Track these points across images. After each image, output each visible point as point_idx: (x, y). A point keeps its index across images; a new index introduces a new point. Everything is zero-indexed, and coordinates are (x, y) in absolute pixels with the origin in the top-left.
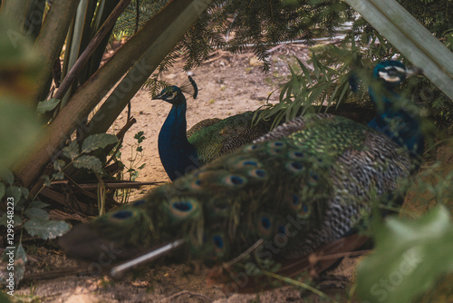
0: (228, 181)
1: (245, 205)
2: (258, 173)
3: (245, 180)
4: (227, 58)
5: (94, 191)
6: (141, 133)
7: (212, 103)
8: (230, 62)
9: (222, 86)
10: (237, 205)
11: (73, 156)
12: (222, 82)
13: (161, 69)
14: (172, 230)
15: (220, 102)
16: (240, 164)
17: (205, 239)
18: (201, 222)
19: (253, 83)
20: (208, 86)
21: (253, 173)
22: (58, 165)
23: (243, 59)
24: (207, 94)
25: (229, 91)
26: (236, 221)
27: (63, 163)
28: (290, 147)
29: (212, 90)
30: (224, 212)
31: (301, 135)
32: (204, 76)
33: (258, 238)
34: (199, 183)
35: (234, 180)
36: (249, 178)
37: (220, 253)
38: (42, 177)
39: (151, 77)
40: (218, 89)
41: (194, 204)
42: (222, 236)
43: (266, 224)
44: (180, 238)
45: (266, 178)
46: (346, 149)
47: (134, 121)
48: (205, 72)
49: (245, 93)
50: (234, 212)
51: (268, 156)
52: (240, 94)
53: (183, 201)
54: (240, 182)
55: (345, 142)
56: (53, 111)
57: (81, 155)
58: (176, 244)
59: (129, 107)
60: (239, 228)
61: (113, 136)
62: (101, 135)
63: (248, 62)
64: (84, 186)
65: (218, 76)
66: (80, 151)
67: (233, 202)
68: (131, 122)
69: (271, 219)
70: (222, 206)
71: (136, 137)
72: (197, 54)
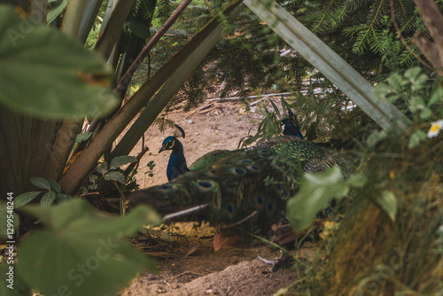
0: (233, 171)
1: (246, 187)
2: (253, 167)
3: (245, 171)
4: (221, 108)
5: (118, 203)
6: (152, 162)
7: (208, 145)
8: (223, 112)
9: (217, 131)
10: (242, 186)
11: (104, 172)
12: (216, 128)
13: (167, 111)
14: (199, 198)
15: (215, 144)
16: (240, 162)
17: (222, 206)
18: (219, 194)
19: (242, 128)
20: (205, 132)
21: (249, 167)
22: (93, 179)
23: (234, 109)
24: (204, 138)
25: (223, 135)
26: (241, 197)
27: (96, 177)
28: (273, 153)
29: (209, 135)
30: (233, 190)
31: (279, 147)
32: (202, 123)
33: (254, 210)
34: (213, 172)
35: (237, 171)
36: (247, 170)
37: (231, 216)
38: (81, 188)
39: (159, 116)
40: (213, 134)
41: (213, 184)
42: (232, 205)
43: (260, 201)
44: (205, 203)
45: (259, 171)
46: (311, 158)
47: (147, 149)
48: (202, 120)
49: (235, 136)
50: (239, 191)
51: (258, 158)
52: (231, 138)
53: (205, 181)
54: (242, 172)
55: (310, 153)
56: (87, 141)
57: (110, 171)
58: (202, 206)
59: (143, 139)
60: (242, 201)
61: (133, 157)
62: (124, 157)
63: (238, 112)
64: (110, 200)
65: (213, 123)
66: (109, 168)
67: (238, 185)
68: (145, 150)
69: (263, 198)
70: (232, 187)
71: (148, 165)
72: (194, 99)
